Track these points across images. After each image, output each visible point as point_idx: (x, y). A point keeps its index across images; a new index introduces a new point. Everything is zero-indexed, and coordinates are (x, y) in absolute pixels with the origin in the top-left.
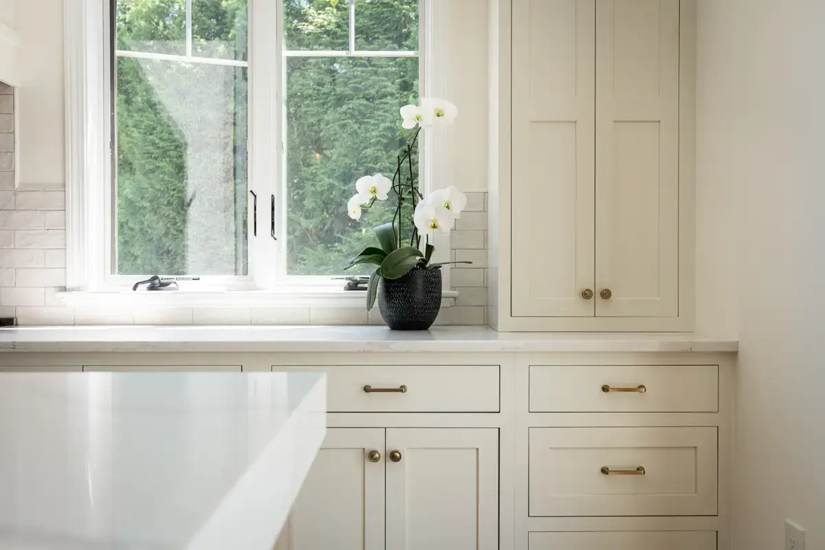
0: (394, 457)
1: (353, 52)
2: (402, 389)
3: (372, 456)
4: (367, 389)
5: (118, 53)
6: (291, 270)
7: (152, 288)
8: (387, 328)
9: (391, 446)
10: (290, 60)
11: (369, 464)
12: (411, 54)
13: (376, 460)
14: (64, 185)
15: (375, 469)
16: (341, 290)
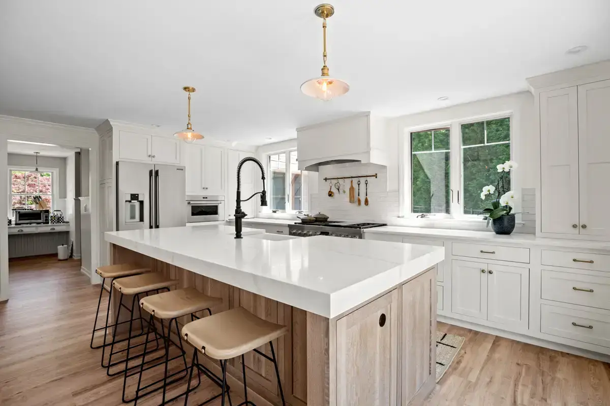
0: (490, 272)
1: (486, 144)
2: (493, 253)
3: (483, 271)
4: (482, 252)
5: (413, 153)
6: (466, 212)
7: (421, 217)
8: (494, 233)
9: (490, 269)
10: (464, 149)
11: (482, 274)
12: (508, 142)
13: (484, 272)
14: (399, 190)
15: (484, 276)
16: (481, 220)
